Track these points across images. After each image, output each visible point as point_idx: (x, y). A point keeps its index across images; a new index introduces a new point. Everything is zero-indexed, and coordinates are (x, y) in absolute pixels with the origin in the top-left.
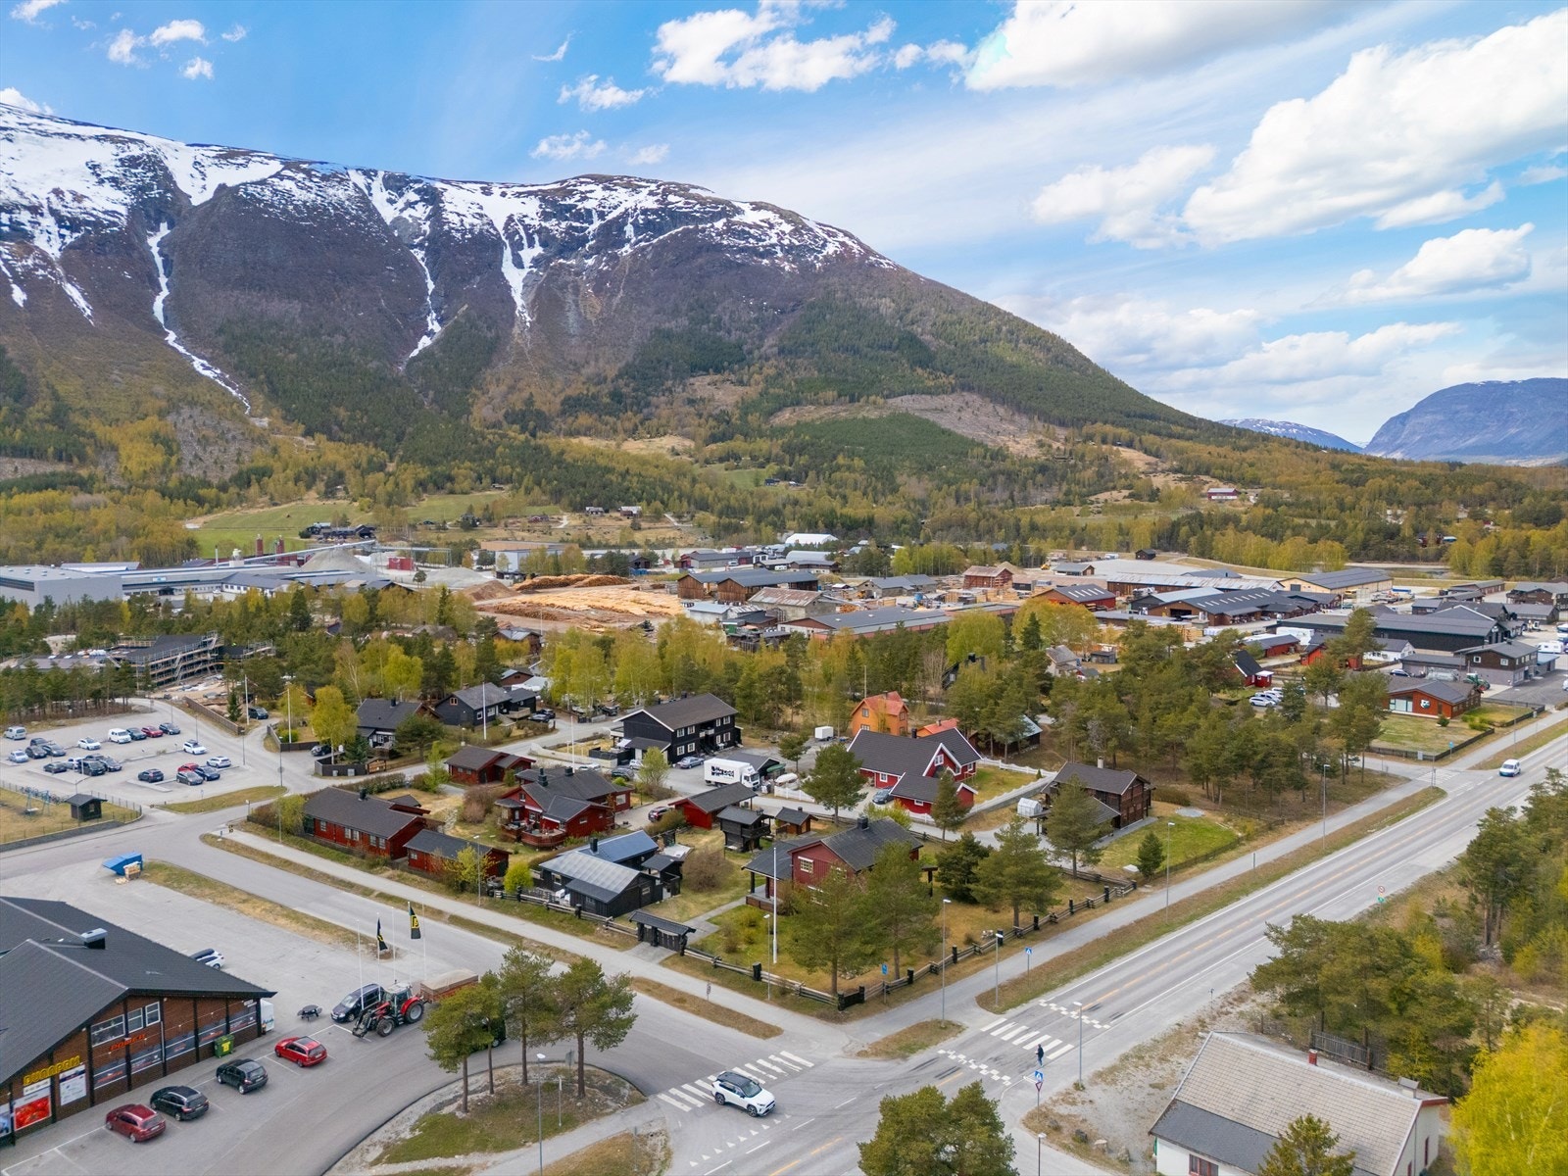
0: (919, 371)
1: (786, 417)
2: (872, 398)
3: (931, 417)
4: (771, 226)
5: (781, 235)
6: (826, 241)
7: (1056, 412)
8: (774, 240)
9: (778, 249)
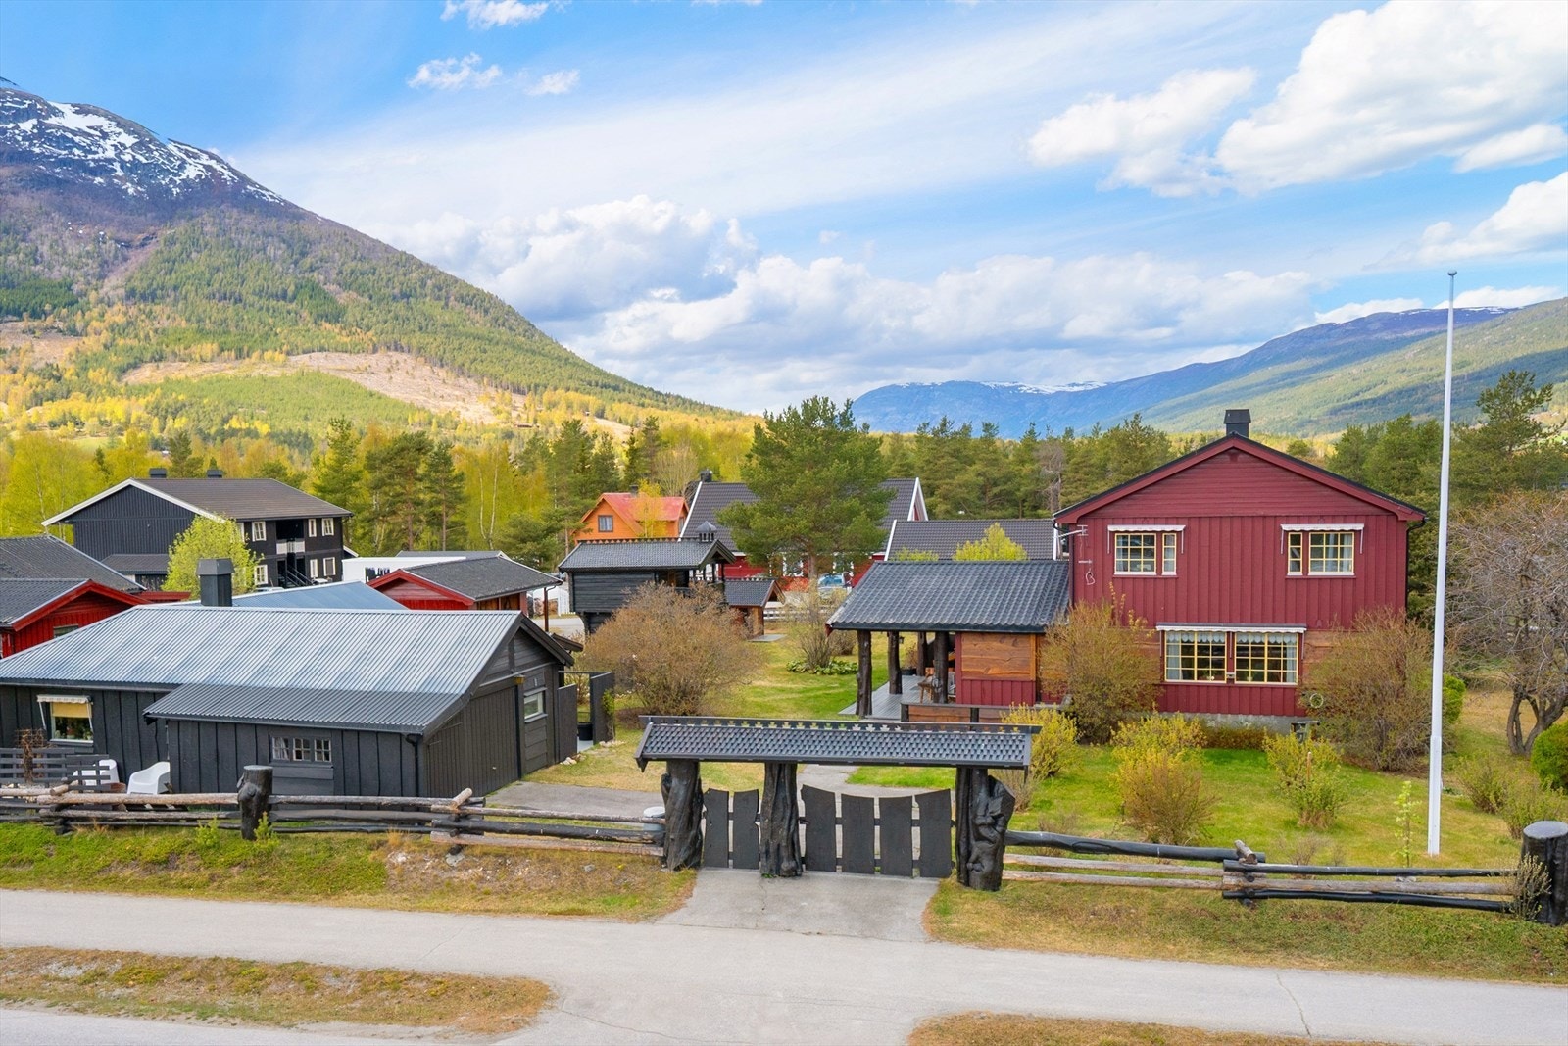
0: (328, 326)
1: (146, 374)
2: (268, 355)
3: (354, 378)
4: (105, 136)
5: (119, 148)
6: (184, 162)
7: (509, 377)
8: (111, 153)
9: (117, 165)
